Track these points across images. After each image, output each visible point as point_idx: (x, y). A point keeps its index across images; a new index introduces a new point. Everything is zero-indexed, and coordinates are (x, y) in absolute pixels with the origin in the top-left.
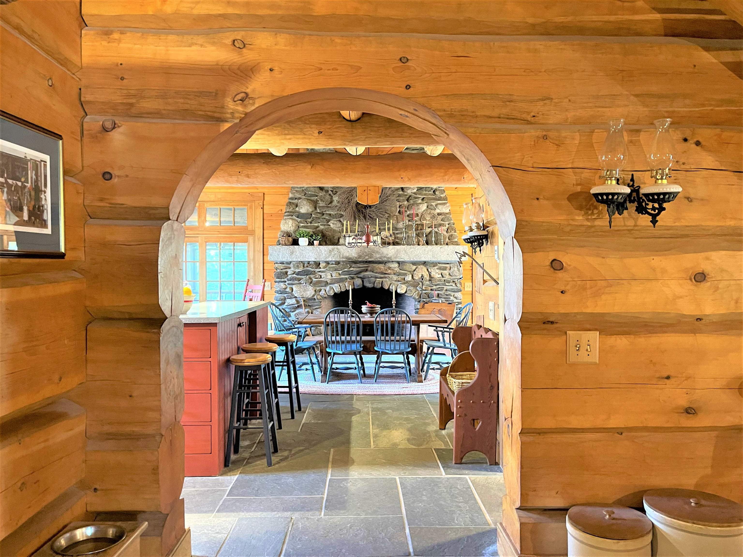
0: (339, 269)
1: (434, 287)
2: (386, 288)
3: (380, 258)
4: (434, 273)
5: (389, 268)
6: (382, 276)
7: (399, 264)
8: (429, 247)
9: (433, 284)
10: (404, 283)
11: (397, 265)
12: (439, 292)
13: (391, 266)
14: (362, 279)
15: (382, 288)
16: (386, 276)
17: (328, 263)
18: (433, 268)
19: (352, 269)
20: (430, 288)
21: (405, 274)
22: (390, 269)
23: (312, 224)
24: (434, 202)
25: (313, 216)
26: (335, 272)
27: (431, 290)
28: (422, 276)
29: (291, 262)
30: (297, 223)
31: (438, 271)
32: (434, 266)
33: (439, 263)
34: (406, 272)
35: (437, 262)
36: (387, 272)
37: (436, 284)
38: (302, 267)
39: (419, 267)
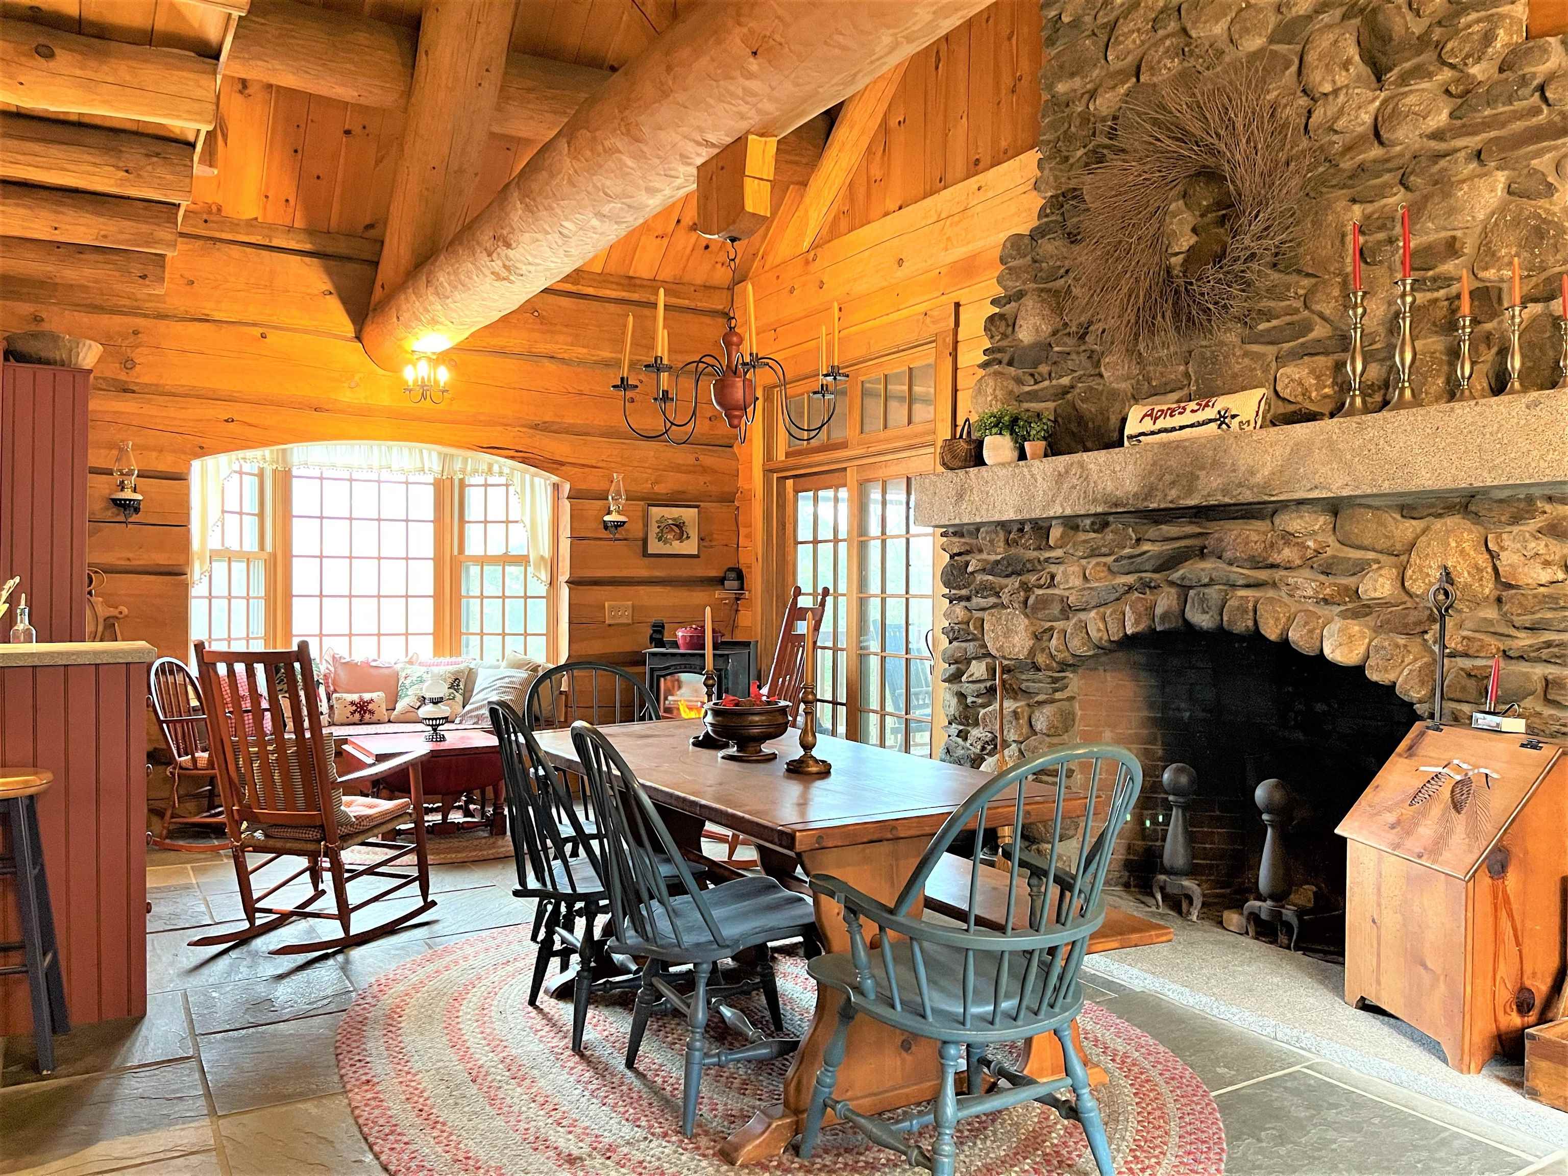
0: (1103, 550)
1: (1524, 640)
2: (1271, 633)
3: (1225, 492)
4: (1515, 558)
5: (1288, 537)
6: (1263, 575)
7: (1336, 514)
8: (1463, 410)
9: (1518, 620)
10: (1355, 615)
11: (1321, 521)
12: (1551, 671)
13: (1290, 529)
14: (1184, 589)
15: (1256, 636)
16: (1278, 574)
17: (1071, 523)
18: (1516, 529)
19: (1146, 547)
20: (1494, 644)
21: (1360, 568)
22: (1287, 543)
23: (1054, 382)
24: (1539, 154)
25: (1056, 349)
26: (1094, 561)
27: (1506, 655)
28: (1448, 577)
29: (978, 527)
30: (1012, 385)
31: (1539, 546)
32: (1516, 520)
33: (1550, 499)
34: (1371, 555)
35: (1536, 492)
36: (1276, 558)
37: (1527, 620)
38: (1002, 544)
39: (1438, 524)
